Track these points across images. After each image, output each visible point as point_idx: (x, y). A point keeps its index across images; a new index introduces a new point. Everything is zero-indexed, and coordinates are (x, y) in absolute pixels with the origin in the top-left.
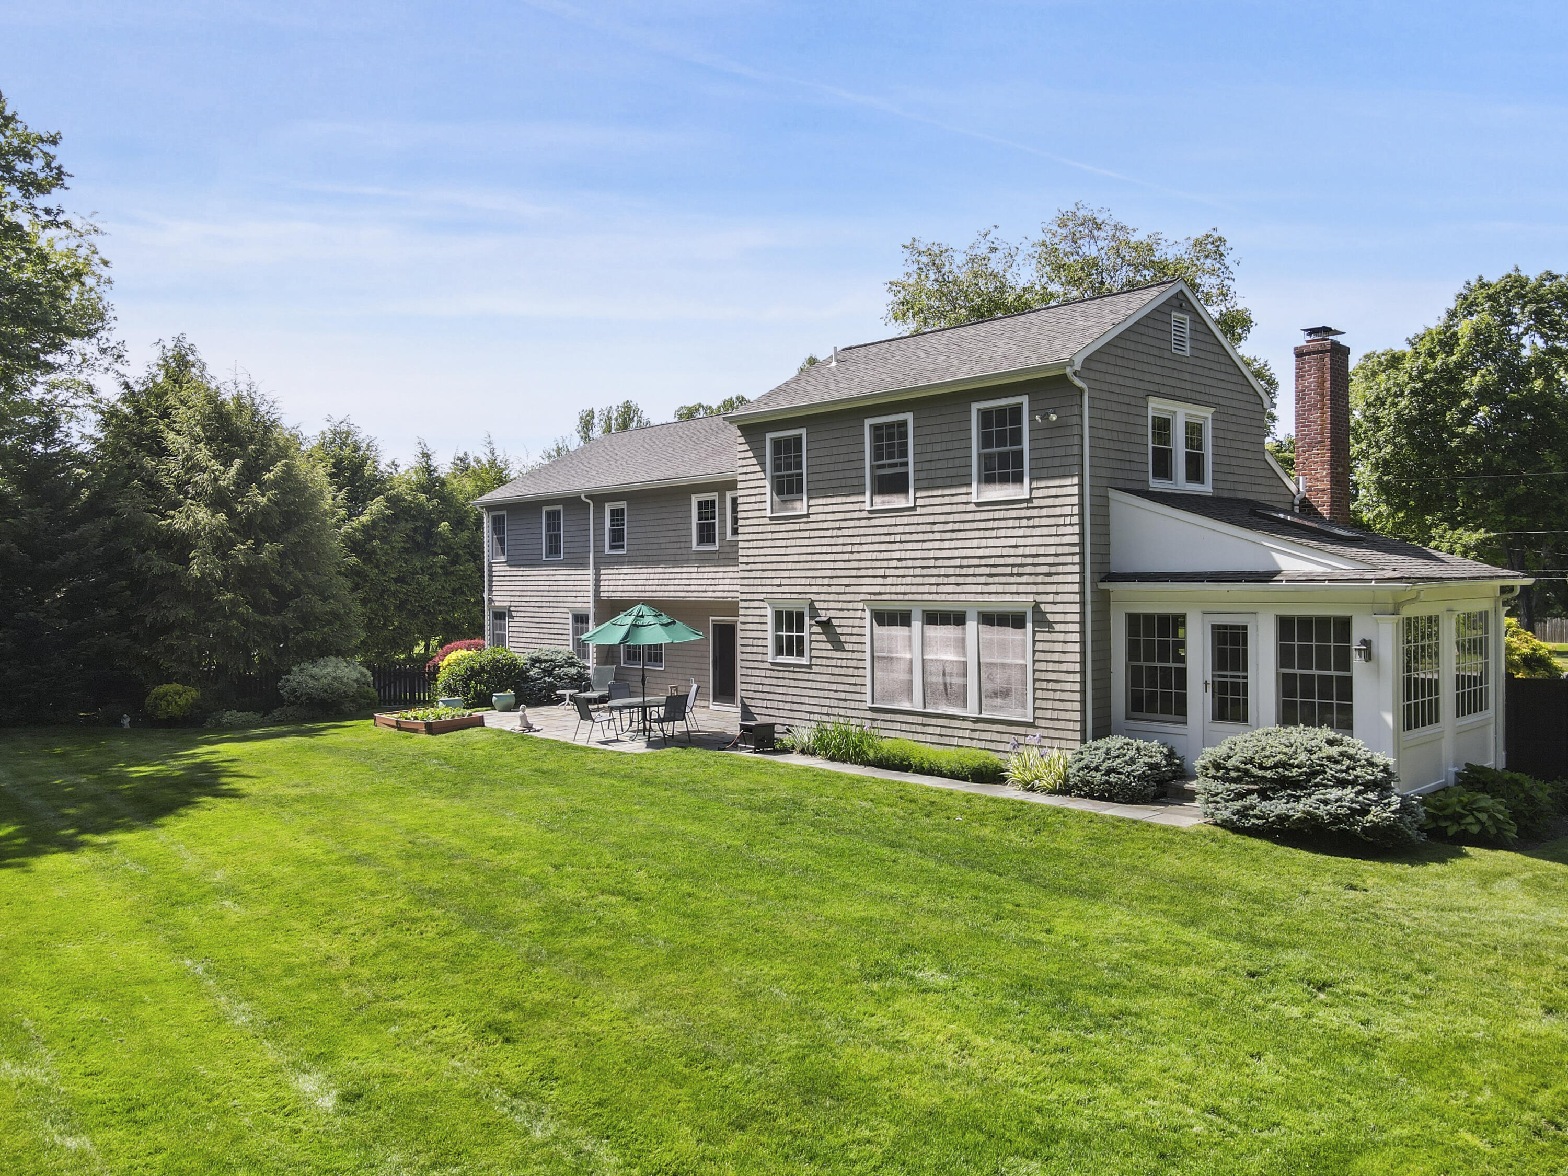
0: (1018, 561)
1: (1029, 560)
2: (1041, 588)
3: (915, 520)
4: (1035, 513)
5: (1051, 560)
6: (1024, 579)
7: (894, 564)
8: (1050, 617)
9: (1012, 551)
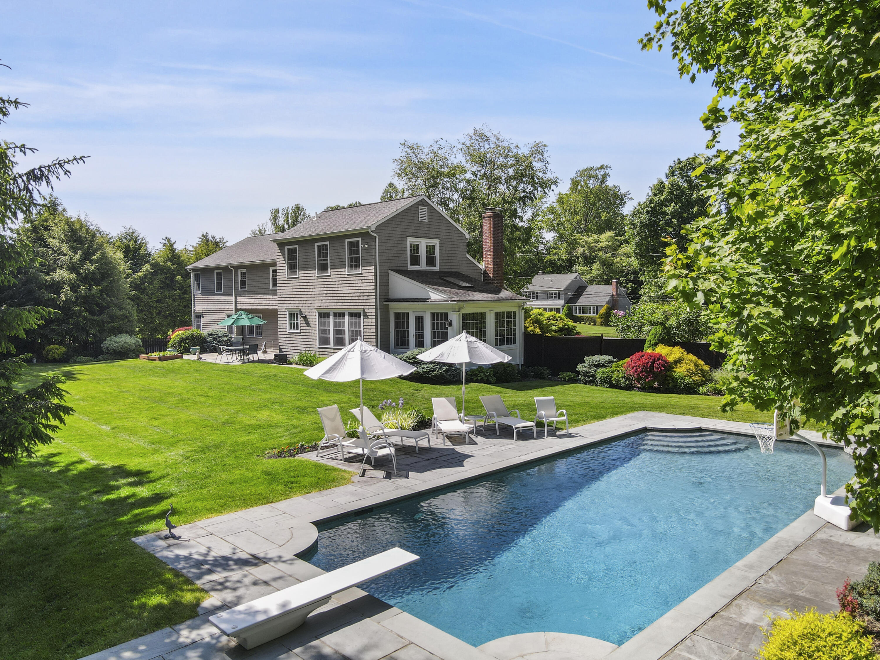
0: (359, 294)
1: (362, 294)
2: (365, 304)
3: (330, 280)
4: (363, 278)
5: (367, 294)
6: (360, 301)
7: (324, 295)
8: (368, 314)
9: (357, 291)
